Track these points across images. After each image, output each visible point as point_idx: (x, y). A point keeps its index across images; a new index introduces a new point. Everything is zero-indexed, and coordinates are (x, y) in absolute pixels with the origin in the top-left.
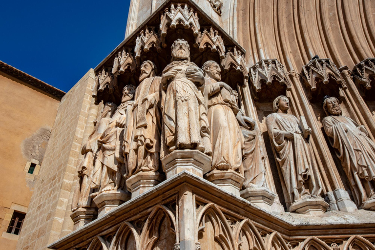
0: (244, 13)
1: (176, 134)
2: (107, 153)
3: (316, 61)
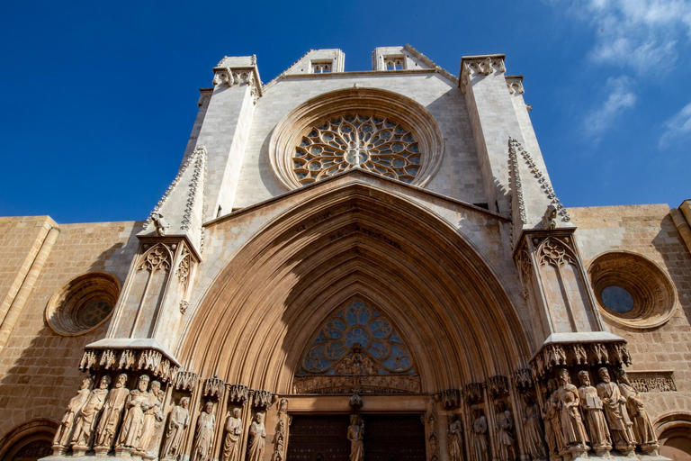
0: (197, 323)
1: (126, 439)
2: (86, 424)
3: (215, 380)
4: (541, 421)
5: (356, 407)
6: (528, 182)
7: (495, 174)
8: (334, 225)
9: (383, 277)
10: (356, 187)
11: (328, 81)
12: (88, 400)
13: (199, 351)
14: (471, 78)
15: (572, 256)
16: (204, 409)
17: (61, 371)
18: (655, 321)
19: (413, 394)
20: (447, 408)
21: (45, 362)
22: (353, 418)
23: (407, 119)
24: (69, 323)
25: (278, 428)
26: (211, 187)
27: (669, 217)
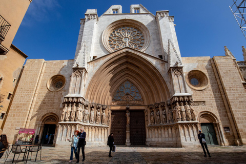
0: (88, 89)
1: (78, 118)
3: (93, 103)
4: (172, 113)
5: (128, 109)
6: (172, 53)
7: (164, 48)
8: (121, 62)
9: (134, 75)
10: (127, 52)
11: (117, 16)
12: (67, 109)
13: (89, 96)
14: (159, 18)
15: (182, 74)
16: (91, 110)
17: (53, 101)
18: (203, 88)
19: (142, 105)
20: (150, 109)
21: (49, 98)
22: (127, 111)
23: (140, 29)
24: (53, 88)
25: (109, 114)
26: (88, 52)
27: (210, 60)
